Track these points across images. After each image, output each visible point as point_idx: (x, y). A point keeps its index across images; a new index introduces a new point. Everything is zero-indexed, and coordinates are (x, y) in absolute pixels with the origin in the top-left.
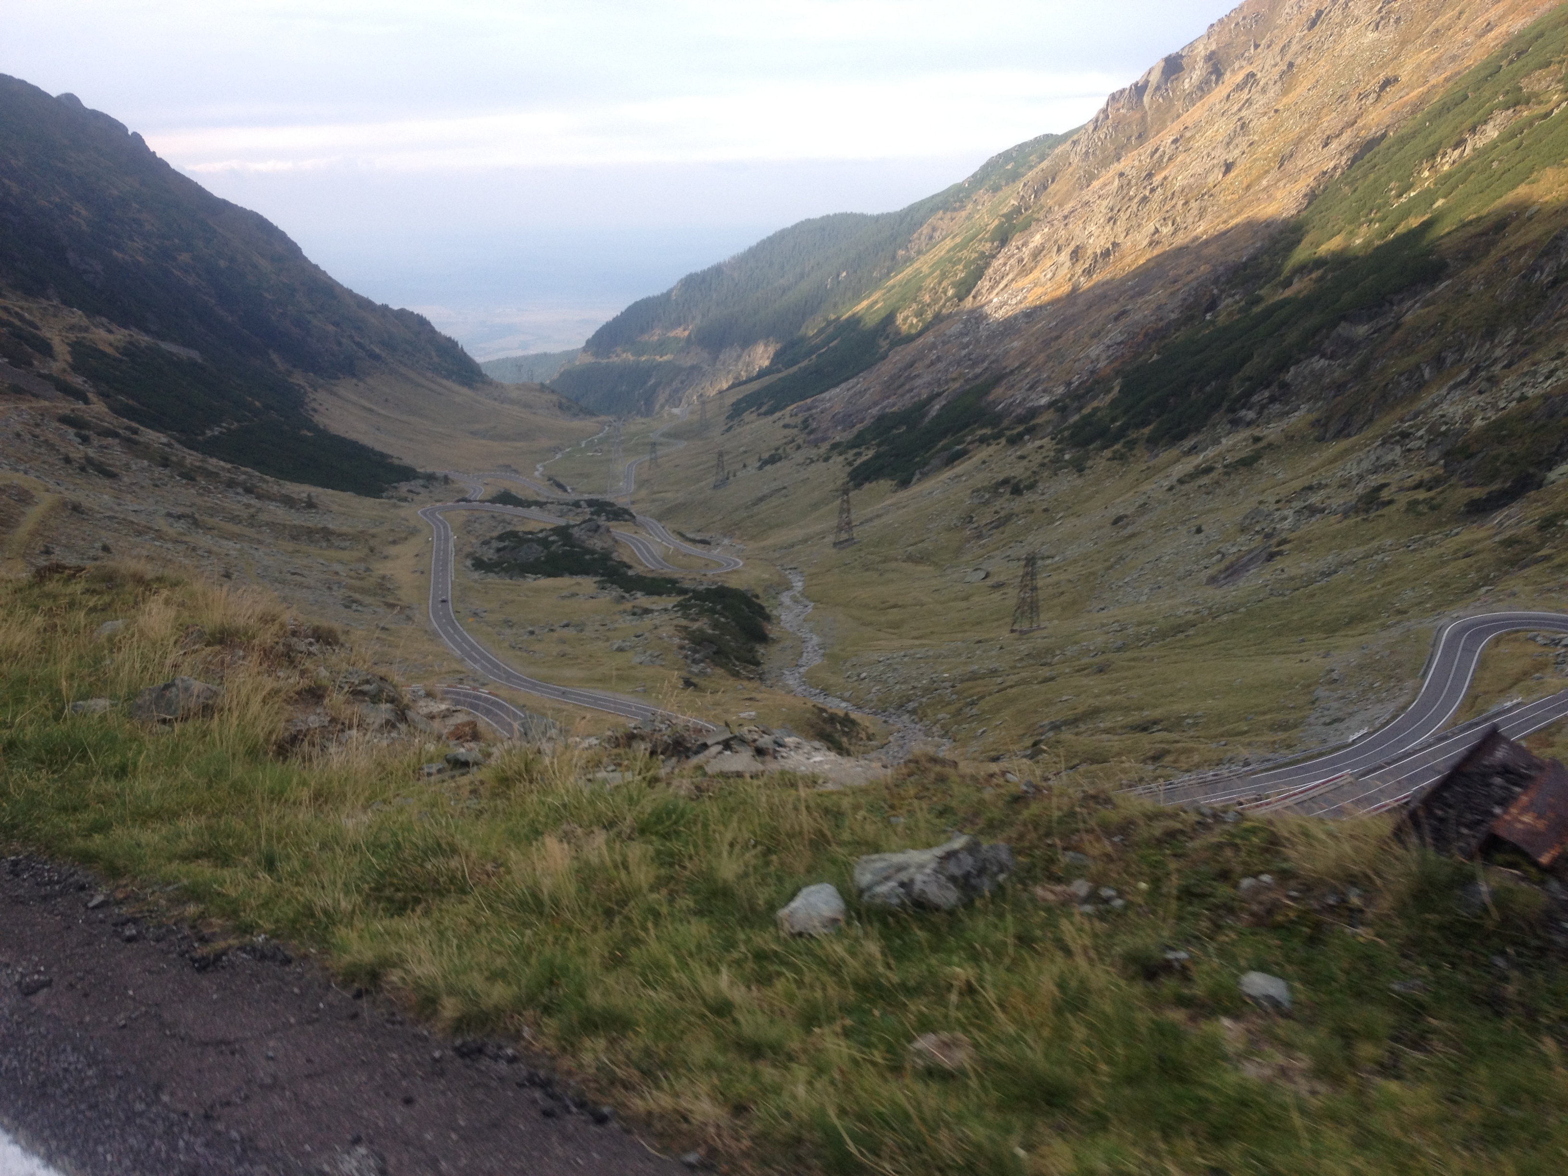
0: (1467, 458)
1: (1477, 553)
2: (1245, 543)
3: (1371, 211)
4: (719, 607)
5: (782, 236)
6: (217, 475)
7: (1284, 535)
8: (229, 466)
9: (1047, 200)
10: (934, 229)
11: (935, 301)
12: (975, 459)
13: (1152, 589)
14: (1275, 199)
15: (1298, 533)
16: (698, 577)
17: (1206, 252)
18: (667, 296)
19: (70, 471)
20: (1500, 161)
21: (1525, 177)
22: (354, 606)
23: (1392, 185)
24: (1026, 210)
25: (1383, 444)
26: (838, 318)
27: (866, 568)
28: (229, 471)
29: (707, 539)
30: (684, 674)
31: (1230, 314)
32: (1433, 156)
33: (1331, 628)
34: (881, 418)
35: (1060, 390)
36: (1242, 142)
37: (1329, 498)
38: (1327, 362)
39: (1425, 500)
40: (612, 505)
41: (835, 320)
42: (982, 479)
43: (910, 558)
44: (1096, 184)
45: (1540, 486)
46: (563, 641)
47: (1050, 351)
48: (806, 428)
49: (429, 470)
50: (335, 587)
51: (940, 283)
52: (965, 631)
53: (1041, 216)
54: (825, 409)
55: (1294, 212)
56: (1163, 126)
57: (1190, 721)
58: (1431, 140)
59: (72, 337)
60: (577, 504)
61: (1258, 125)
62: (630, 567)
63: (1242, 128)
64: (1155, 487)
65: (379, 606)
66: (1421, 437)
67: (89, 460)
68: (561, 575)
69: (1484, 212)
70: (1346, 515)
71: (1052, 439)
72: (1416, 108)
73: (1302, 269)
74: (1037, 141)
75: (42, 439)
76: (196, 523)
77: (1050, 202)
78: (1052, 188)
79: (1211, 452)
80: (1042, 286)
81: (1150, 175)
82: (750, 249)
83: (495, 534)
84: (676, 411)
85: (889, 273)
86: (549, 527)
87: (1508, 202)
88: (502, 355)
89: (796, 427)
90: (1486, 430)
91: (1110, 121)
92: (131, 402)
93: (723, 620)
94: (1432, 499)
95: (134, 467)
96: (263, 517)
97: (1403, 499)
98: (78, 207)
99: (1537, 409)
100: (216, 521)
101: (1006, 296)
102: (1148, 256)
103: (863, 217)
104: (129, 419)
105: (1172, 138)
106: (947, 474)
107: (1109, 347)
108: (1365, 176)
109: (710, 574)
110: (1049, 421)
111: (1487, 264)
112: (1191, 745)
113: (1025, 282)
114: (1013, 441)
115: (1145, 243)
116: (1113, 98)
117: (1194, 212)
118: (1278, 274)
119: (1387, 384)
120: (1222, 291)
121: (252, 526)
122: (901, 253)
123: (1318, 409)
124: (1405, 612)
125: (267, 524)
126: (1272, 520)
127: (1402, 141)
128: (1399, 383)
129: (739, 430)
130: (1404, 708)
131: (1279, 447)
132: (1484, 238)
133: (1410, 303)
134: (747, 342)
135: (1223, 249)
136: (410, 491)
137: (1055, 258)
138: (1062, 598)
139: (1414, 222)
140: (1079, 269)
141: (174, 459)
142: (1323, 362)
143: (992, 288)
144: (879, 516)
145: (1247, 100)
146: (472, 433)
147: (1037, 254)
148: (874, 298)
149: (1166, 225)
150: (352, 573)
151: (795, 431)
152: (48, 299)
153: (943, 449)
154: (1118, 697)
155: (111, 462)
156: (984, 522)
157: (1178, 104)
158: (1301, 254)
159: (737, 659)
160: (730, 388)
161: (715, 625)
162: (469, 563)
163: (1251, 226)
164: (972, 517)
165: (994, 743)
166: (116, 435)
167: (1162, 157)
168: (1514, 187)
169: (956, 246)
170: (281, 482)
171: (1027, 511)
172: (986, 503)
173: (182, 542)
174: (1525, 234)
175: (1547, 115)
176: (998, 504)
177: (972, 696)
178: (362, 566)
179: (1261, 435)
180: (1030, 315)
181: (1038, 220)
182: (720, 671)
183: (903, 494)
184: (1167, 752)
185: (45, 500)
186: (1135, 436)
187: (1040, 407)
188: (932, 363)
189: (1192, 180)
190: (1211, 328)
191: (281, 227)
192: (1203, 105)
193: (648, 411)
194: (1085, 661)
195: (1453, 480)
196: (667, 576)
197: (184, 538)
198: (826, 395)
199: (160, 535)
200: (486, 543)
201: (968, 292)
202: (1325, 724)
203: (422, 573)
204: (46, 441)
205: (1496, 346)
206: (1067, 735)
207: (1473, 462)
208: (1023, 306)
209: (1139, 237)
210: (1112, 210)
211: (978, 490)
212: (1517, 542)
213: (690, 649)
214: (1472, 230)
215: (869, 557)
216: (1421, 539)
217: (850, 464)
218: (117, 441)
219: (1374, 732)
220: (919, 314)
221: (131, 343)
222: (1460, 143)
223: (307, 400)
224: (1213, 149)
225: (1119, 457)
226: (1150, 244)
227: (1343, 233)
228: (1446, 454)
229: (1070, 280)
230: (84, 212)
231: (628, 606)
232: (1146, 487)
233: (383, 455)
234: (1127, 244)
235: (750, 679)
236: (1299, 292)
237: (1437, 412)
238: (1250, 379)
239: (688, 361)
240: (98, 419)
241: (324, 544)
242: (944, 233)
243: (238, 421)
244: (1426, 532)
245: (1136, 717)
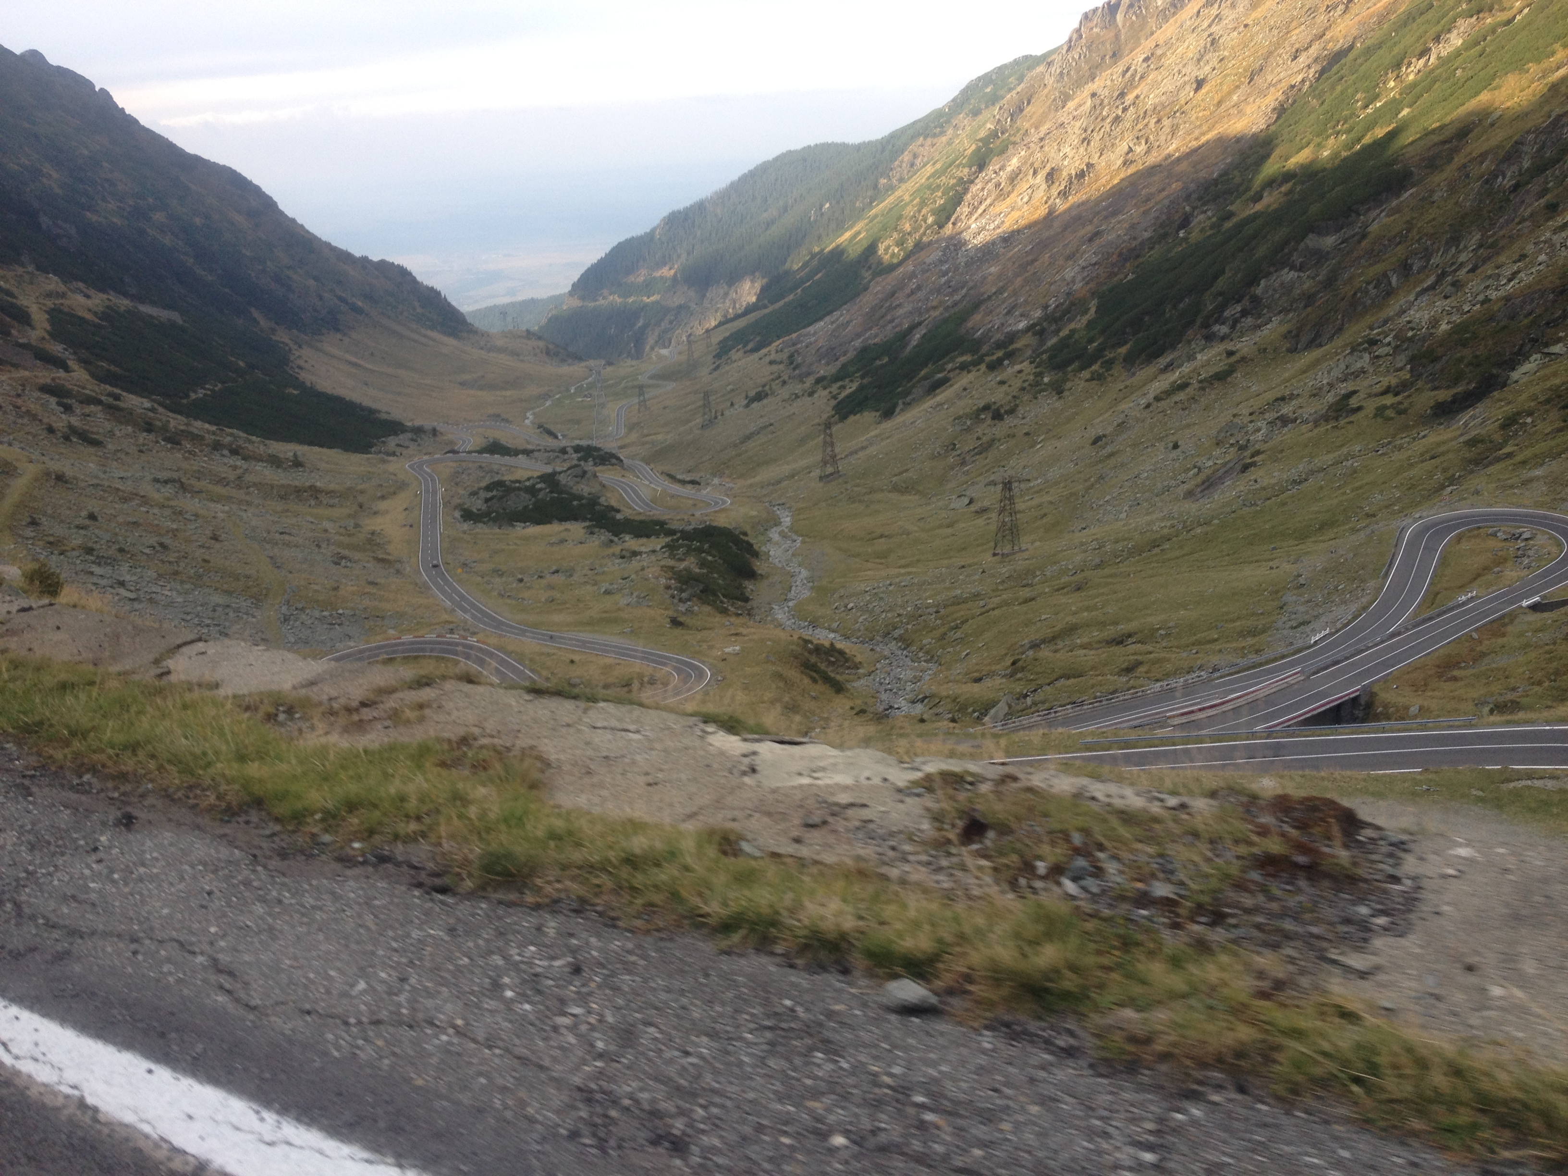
0: (1432, 361)
1: (1443, 454)
2: (1222, 456)
3: (1338, 122)
4: (706, 546)
5: (763, 169)
6: (202, 438)
7: (1257, 447)
8: (214, 428)
9: (1024, 123)
10: (915, 156)
11: (915, 229)
12: (956, 387)
13: (1130, 507)
14: (1244, 115)
15: (1270, 444)
16: (686, 518)
17: (1178, 169)
18: (650, 236)
19: (54, 441)
20: (1464, 69)
21: (1487, 84)
22: (343, 562)
23: (1358, 96)
24: (1003, 133)
25: (1351, 353)
26: (822, 250)
27: (851, 499)
28: (214, 433)
29: (697, 479)
30: (671, 613)
31: (1202, 230)
32: (1398, 66)
33: (1302, 535)
34: (864, 350)
35: (1038, 314)
36: (1213, 58)
37: (1301, 407)
38: (1296, 274)
39: (1392, 405)
40: (598, 449)
41: (819, 253)
42: (966, 405)
43: (896, 489)
44: (1071, 105)
45: (1504, 385)
46: (551, 587)
47: (1027, 275)
48: (791, 363)
49: (418, 423)
50: (324, 545)
51: (919, 211)
52: (950, 558)
53: (1017, 139)
54: (811, 343)
55: (1264, 126)
56: (1138, 44)
57: (1162, 632)
58: (1396, 50)
59: (50, 303)
60: (563, 451)
61: (1229, 40)
62: (618, 511)
63: (1212, 43)
64: (1131, 406)
65: (368, 562)
66: (1389, 344)
67: (73, 430)
68: (550, 523)
69: (1448, 120)
70: (1316, 424)
71: (1031, 363)
72: (1382, 18)
73: (1271, 183)
74: (1016, 62)
75: (24, 409)
76: (183, 486)
77: (1026, 125)
78: (1028, 110)
79: (1186, 368)
80: (1020, 209)
81: (1122, 95)
82: (732, 184)
83: (483, 484)
84: (664, 352)
85: (871, 203)
86: (536, 474)
87: (1470, 109)
88: (490, 303)
89: (781, 362)
90: (1449, 334)
91: (1083, 41)
92: (112, 368)
93: (710, 558)
94: (1400, 403)
95: (118, 433)
96: (249, 478)
97: (1371, 406)
98: (48, 169)
99: (1499, 311)
100: (203, 484)
101: (984, 221)
102: (1122, 176)
103: (844, 145)
104: (111, 385)
105: (1143, 56)
106: (929, 403)
107: (1083, 268)
108: (1333, 88)
109: (698, 514)
110: (1026, 346)
111: (1450, 171)
112: (1163, 655)
113: (1003, 206)
114: (993, 367)
115: (1119, 162)
116: (1086, 17)
117: (1167, 130)
118: (1248, 189)
119: (1355, 294)
120: (1194, 208)
121: (239, 487)
122: (883, 181)
123: (1289, 321)
124: (1374, 516)
125: (255, 485)
126: (1247, 432)
127: (1369, 52)
128: (1367, 292)
129: (727, 368)
130: (1364, 609)
131: (1252, 360)
132: (1447, 146)
133: (1378, 211)
134: (733, 279)
135: (1194, 167)
136: (398, 445)
137: (1032, 182)
138: (1045, 520)
139: (1380, 132)
140: (1054, 192)
141: (159, 423)
142: (1293, 274)
143: (971, 213)
144: (863, 448)
145: (1217, 16)
146: (461, 384)
147: (1013, 178)
148: (856, 229)
149: (1139, 144)
150: (342, 530)
151: (781, 367)
152: (23, 265)
153: (925, 378)
154: (1094, 613)
155: (95, 429)
156: (967, 449)
157: (1152, 23)
158: (1271, 168)
159: (725, 596)
160: (716, 327)
161: (703, 564)
162: (457, 514)
163: (1221, 142)
164: (955, 445)
165: (977, 664)
166: (99, 402)
167: (1133, 76)
168: (1477, 94)
169: (936, 171)
170: (267, 442)
171: (1009, 436)
172: (968, 430)
173: (168, 507)
174: (1488, 140)
175: (1509, 22)
176: (979, 430)
177: (955, 620)
178: (352, 522)
179: (1234, 349)
180: (1008, 239)
181: (1015, 143)
182: (707, 609)
183: (888, 425)
184: (1139, 663)
185: (29, 471)
186: (1112, 355)
187: (1018, 331)
188: (913, 292)
189: (1164, 98)
190: (1184, 245)
191: (256, 181)
192: (1176, 22)
193: (638, 353)
194: (1065, 579)
195: (1420, 384)
196: (655, 518)
197: (172, 503)
198: (811, 329)
199: (145, 500)
200: (474, 494)
201: (948, 218)
202: (1292, 628)
203: (411, 526)
204: (28, 412)
205: (1460, 252)
206: (1045, 653)
207: (1438, 366)
208: (1000, 230)
209: (1112, 157)
210: (1085, 131)
211: (959, 418)
212: (1482, 441)
213: (676, 589)
214: (1436, 138)
215: (855, 489)
216: (1389, 443)
217: (835, 397)
218: (100, 408)
219: (1337, 632)
220: (900, 243)
221: (108, 307)
222: (1424, 52)
223: (292, 358)
224: (1184, 66)
225: (1097, 378)
226: (1124, 163)
227: (1312, 145)
228: (1412, 360)
229: (1046, 202)
230: (55, 175)
231: (617, 549)
232: (1124, 406)
233: (371, 411)
234: (1101, 164)
235: (738, 615)
236: (1269, 206)
237: (1405, 318)
238: (1220, 294)
239: (677, 300)
240: (79, 386)
241: (313, 503)
242: (925, 159)
243: (223, 383)
244: (1394, 436)
245: (1111, 631)
